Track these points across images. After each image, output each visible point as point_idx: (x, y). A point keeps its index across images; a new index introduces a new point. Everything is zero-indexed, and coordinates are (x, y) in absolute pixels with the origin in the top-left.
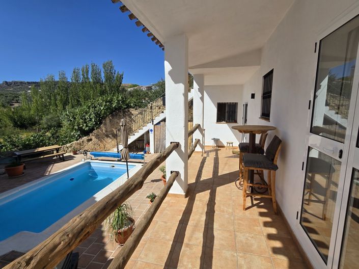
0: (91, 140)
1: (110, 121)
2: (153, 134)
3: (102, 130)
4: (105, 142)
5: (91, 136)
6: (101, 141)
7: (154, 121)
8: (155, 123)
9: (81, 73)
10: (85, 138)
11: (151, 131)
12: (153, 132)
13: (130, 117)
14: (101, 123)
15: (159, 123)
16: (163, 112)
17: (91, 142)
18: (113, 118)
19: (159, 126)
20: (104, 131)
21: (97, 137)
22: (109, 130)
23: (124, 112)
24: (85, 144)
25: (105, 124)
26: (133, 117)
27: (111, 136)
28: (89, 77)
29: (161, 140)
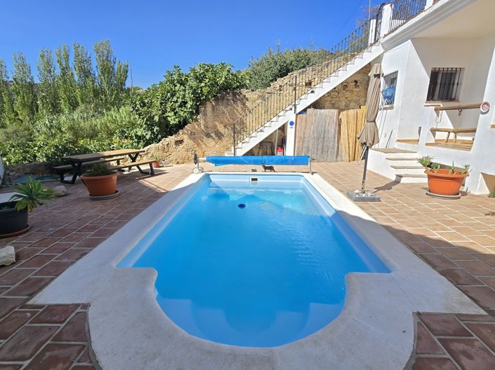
0: (181, 142)
1: (213, 110)
2: (294, 130)
3: (199, 125)
4: (204, 146)
5: (182, 135)
6: (198, 145)
7: (298, 106)
8: (298, 111)
9: (56, 59)
10: (171, 139)
11: (292, 123)
12: (294, 126)
13: (244, 104)
14: (198, 112)
15: (305, 110)
16: (313, 92)
17: (181, 146)
18: (217, 104)
19: (303, 116)
20: (202, 127)
21: (192, 135)
22: (210, 125)
23: (234, 95)
24: (171, 149)
25: (205, 115)
26: (248, 104)
27: (213, 135)
28: (71, 66)
29: (306, 140)
